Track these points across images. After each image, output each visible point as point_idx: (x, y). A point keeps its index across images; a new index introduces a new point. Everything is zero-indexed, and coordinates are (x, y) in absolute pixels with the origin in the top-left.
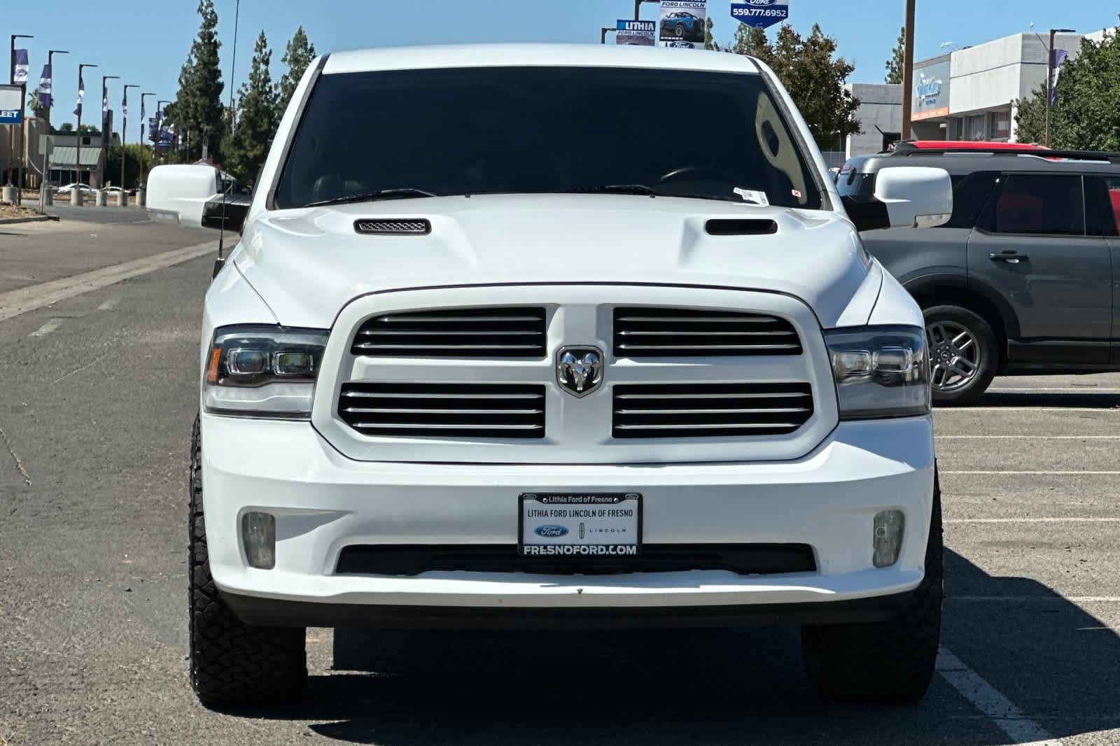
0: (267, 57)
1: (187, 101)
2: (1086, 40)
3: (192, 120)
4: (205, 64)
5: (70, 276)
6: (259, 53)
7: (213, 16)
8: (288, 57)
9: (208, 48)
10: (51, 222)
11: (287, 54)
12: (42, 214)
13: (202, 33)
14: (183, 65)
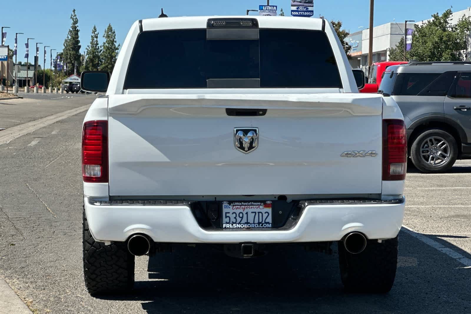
0: (97, 35)
1: (67, 52)
2: (416, 25)
3: (69, 60)
4: (73, 38)
5: (34, 120)
6: (93, 34)
7: (76, 20)
8: (105, 36)
9: (75, 32)
10: (20, 99)
11: (105, 34)
12: (16, 96)
13: (72, 26)
14: (65, 39)
